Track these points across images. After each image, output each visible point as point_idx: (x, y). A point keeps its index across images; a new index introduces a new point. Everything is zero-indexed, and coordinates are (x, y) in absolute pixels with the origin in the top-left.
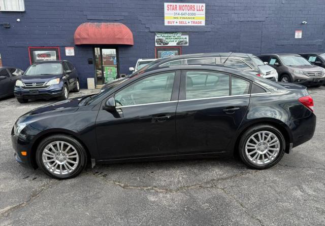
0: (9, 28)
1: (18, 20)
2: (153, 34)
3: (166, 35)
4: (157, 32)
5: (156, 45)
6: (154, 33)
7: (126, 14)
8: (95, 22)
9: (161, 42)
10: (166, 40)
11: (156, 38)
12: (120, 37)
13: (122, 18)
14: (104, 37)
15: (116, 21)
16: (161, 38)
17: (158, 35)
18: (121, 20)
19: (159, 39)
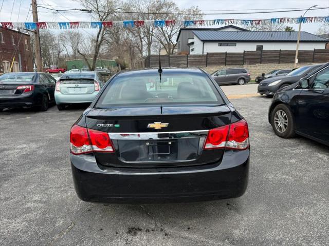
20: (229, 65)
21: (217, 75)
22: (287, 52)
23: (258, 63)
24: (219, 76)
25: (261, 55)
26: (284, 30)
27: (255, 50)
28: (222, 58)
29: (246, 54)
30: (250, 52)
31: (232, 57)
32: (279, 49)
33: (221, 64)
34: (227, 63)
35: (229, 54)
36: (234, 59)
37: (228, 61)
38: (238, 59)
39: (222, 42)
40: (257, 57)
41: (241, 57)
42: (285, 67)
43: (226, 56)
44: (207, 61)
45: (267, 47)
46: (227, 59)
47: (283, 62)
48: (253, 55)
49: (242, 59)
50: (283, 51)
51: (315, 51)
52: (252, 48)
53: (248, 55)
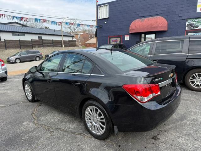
0: (102, 27)
1: (106, 23)
2: (184, 21)
3: (197, 20)
4: (188, 19)
5: (187, 29)
6: (186, 20)
7: (165, 9)
8: (141, 18)
9: (192, 26)
10: (197, 24)
11: (187, 23)
12: (156, 26)
13: (162, 12)
14: (145, 27)
15: (156, 15)
16: (192, 23)
17: (189, 21)
18: (160, 14)
19: (190, 24)
20: (23, 48)
21: (21, 55)
22: (56, 41)
23: (41, 47)
24: (22, 56)
25: (42, 42)
26: (45, 28)
27: (38, 39)
28: (17, 43)
29: (33, 41)
30: (36, 40)
31: (24, 43)
32: (52, 39)
33: (18, 47)
34: (21, 47)
35: (22, 41)
36: (26, 45)
37: (22, 46)
38: (28, 45)
39: (14, 33)
40: (40, 43)
41: (30, 43)
42: (57, 49)
43: (20, 43)
44: (5, 45)
45: (44, 38)
46: (21, 45)
47: (55, 46)
48: (38, 42)
49: (31, 45)
50: (54, 40)
51: (69, 41)
52: (36, 38)
53: (34, 42)
